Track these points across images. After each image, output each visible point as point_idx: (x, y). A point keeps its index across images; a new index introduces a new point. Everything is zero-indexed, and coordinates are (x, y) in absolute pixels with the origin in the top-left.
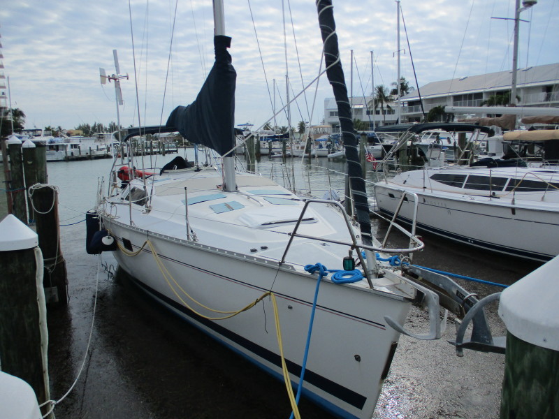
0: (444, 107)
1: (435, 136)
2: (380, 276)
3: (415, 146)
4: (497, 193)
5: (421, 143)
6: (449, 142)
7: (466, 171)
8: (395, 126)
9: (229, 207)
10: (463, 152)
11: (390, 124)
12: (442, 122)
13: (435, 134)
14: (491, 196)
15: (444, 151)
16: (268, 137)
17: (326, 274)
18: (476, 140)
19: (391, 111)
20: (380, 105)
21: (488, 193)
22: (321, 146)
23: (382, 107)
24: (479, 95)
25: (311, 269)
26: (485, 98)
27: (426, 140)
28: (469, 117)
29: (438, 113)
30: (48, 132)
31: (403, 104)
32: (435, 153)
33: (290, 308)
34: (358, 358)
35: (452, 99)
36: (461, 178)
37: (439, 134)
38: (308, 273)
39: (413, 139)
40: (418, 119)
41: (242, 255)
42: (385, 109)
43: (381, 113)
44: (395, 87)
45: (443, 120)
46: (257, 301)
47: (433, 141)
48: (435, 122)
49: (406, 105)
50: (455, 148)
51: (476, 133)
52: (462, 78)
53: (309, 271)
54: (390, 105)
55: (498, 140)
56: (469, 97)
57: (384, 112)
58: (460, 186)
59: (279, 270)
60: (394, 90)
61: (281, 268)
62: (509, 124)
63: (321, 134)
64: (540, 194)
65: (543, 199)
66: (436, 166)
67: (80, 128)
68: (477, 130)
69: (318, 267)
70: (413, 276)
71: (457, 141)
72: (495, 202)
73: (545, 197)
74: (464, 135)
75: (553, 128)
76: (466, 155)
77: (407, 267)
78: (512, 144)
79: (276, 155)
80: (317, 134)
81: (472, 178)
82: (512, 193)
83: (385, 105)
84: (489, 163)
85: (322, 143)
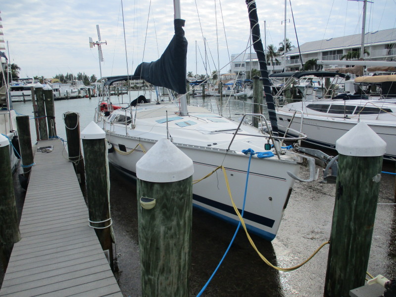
0: (316, 60)
1: (310, 81)
2: (283, 154)
3: (295, 88)
4: (349, 115)
5: (300, 86)
6: (319, 84)
7: (330, 102)
8: (281, 73)
9: (188, 124)
10: (328, 91)
11: (277, 72)
12: (314, 70)
13: (309, 79)
14: (345, 117)
15: (315, 90)
16: (192, 82)
17: (254, 154)
18: (336, 83)
19: (278, 63)
20: (271, 58)
21: (343, 115)
22: (229, 89)
23: (272, 60)
24: (340, 51)
25: (245, 152)
26: (344, 53)
27: (303, 83)
28: (333, 67)
29: (311, 64)
30: (37, 80)
31: (287, 58)
32: (310, 91)
33: (232, 175)
34: (271, 199)
35: (321, 54)
36: (327, 106)
37: (312, 79)
38: (243, 154)
39: (294, 83)
40: (297, 69)
41: (204, 147)
42: (274, 62)
43: (271, 64)
44: (281, 46)
45: (315, 69)
46: (213, 172)
47: (308, 84)
48: (309, 71)
49: (289, 59)
50: (322, 88)
51: (336, 78)
52: (329, 39)
53: (245, 153)
54: (278, 59)
55: (351, 83)
56: (333, 52)
57: (273, 64)
58: (325, 111)
59: (226, 154)
60: (281, 48)
61: (228, 153)
62: (359, 72)
63: (229, 80)
64: (375, 116)
65: (377, 119)
66: (310, 99)
67: (57, 77)
68: (337, 76)
69: (249, 150)
70: (301, 152)
71: (324, 84)
72: (347, 121)
73: (379, 118)
74: (329, 79)
75: (389, 74)
76: (330, 93)
77: (297, 148)
78: (360, 85)
79: (198, 95)
80: (227, 80)
81: (333, 107)
82: (358, 115)
83: (274, 59)
84: (345, 97)
85: (230, 86)
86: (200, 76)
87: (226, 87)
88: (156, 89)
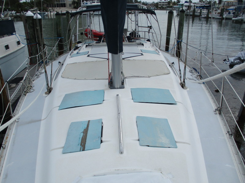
16: (201, 6)
22: (229, 13)
63: (230, 6)
79: (203, 16)
85: (231, 11)
86: (208, 2)
87: (227, 12)
88: (135, 13)
